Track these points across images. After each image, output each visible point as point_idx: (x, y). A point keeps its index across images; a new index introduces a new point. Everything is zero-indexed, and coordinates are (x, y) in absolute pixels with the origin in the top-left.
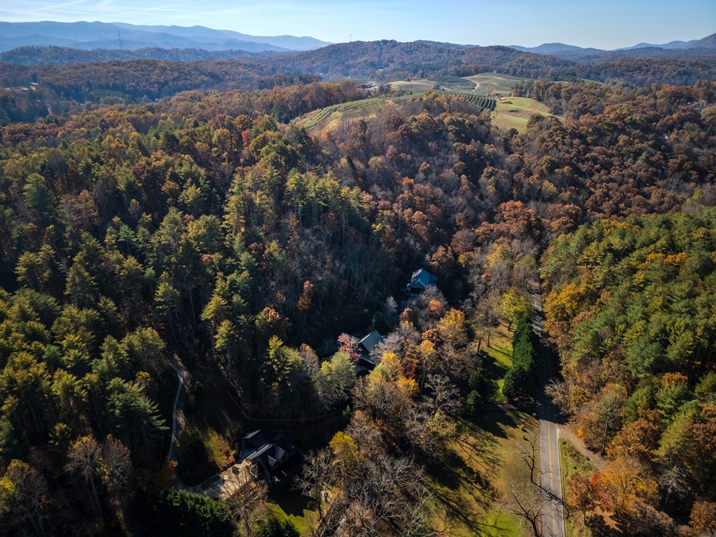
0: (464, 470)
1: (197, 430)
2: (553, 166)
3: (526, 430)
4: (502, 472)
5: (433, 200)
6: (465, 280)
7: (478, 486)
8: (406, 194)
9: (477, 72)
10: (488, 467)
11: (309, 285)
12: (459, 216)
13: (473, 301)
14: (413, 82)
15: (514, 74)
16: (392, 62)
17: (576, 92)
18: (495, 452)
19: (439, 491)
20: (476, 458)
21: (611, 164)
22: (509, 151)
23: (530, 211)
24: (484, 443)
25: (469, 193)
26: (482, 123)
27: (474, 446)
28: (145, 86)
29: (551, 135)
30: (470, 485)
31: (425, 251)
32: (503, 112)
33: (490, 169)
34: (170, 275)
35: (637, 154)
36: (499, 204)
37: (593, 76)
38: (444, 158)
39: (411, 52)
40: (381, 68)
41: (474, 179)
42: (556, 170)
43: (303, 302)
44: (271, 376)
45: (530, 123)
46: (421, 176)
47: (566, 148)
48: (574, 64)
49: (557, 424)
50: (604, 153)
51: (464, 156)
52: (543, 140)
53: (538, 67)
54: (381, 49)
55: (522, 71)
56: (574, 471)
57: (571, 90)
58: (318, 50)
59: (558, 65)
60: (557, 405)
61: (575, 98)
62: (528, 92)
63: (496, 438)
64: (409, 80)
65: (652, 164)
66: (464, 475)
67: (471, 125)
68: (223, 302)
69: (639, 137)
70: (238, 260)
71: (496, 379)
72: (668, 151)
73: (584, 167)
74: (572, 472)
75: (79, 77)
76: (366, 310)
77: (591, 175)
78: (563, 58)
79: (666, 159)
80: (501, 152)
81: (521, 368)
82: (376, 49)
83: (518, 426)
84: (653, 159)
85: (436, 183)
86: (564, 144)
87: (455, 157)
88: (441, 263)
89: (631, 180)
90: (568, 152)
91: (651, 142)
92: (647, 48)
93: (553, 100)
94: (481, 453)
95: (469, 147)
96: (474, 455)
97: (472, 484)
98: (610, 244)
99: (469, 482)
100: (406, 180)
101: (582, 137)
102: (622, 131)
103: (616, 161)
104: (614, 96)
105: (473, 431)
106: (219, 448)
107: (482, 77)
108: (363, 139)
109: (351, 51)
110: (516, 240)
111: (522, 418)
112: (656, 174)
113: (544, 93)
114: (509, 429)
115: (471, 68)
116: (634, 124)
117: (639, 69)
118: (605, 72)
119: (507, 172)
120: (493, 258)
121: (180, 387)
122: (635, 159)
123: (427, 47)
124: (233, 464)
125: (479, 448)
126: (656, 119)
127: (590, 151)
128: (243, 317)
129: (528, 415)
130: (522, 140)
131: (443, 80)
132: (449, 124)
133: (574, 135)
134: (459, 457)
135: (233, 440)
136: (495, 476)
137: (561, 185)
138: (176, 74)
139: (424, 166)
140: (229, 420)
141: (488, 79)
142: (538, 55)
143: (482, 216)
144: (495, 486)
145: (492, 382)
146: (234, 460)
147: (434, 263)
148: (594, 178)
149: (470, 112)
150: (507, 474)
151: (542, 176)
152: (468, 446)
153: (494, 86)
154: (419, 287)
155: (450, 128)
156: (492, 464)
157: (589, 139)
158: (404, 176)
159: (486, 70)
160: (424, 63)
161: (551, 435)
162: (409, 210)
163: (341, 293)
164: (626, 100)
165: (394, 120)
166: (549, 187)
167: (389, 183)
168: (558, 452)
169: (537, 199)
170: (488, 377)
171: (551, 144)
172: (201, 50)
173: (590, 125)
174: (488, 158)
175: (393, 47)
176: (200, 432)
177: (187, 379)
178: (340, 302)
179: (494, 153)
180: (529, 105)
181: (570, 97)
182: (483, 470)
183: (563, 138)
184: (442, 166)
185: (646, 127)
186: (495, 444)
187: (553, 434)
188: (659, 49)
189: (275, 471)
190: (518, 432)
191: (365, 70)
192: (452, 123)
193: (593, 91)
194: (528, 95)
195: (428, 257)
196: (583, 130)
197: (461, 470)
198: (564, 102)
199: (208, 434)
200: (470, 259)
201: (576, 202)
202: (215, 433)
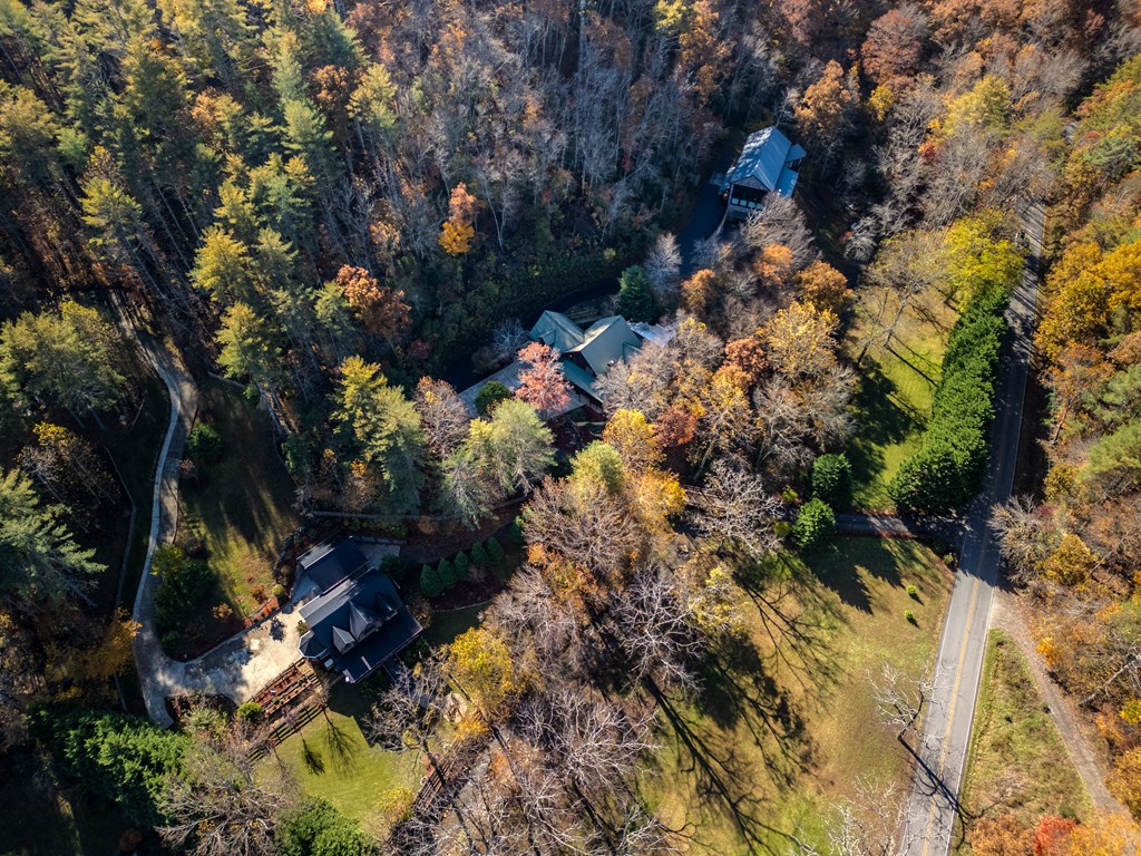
0: (756, 681)
1: (203, 531)
3: (921, 596)
4: (839, 700)
6: (872, 160)
7: (778, 727)
10: (810, 684)
11: (463, 196)
13: (878, 226)
18: (836, 647)
19: (690, 726)
20: (788, 654)
24: (816, 617)
27: (792, 624)
30: (760, 721)
31: (789, 77)
34: (114, 152)
43: (454, 236)
49: (997, 589)
56: (1005, 729)
63: (845, 607)
66: (752, 694)
68: (237, 248)
70: (280, 120)
74: (998, 729)
76: (610, 253)
83: (904, 581)
88: (822, 114)
94: (803, 643)
96: (785, 647)
97: (765, 721)
99: (761, 714)
105: (798, 582)
106: (246, 576)
111: (918, 561)
114: (878, 587)
121: (174, 419)
124: (274, 612)
125: (801, 629)
129: (933, 556)
134: (752, 645)
135: (278, 558)
136: (821, 710)
140: (273, 509)
144: (816, 736)
145: (871, 450)
146: (277, 606)
147: (806, 112)
150: (849, 711)
152: (779, 621)
154: (753, 184)
156: (820, 678)
161: (974, 619)
168: (979, 666)
170: (866, 435)
176: (208, 536)
177: (191, 403)
178: (547, 231)
182: (797, 690)
186: (838, 624)
187: (980, 613)
189: (349, 658)
190: (896, 599)
195: (792, 94)
197: (751, 681)
199: (226, 540)
202: (241, 540)
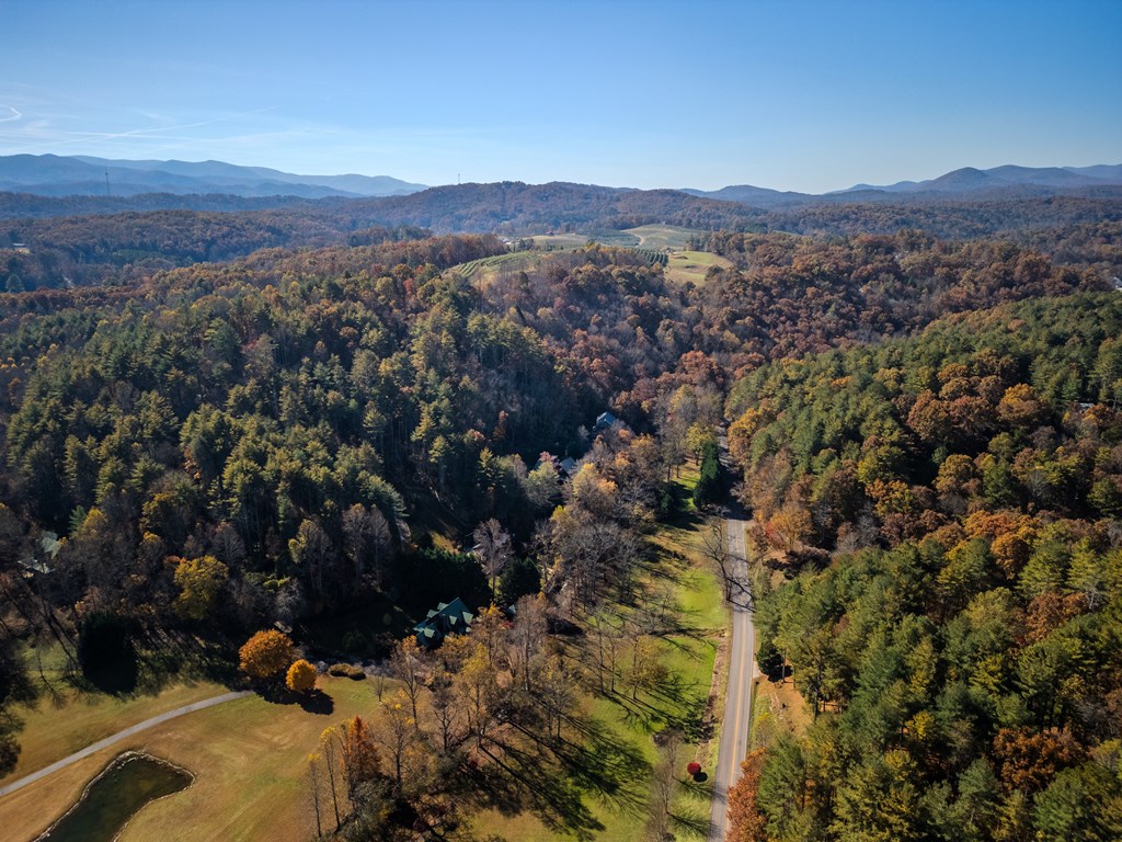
0: (663, 551)
2: (734, 317)
3: (715, 526)
4: (696, 549)
5: (610, 351)
7: (676, 559)
8: (581, 344)
9: (640, 223)
10: (683, 548)
11: (504, 414)
12: (638, 367)
14: (556, 237)
15: (689, 225)
16: (521, 211)
17: (761, 244)
18: (690, 540)
19: (644, 565)
20: (672, 544)
21: (798, 316)
22: (685, 303)
23: (712, 360)
24: (678, 535)
25: (646, 344)
26: (654, 275)
27: (670, 538)
28: (186, 246)
29: (731, 287)
31: (607, 394)
32: (677, 268)
33: (667, 321)
34: (376, 403)
35: (826, 307)
36: (681, 355)
37: (788, 227)
38: (616, 311)
39: (547, 197)
40: (507, 220)
41: (651, 334)
42: (738, 321)
43: (499, 432)
44: (486, 482)
45: (708, 276)
46: (594, 328)
47: (747, 299)
48: (766, 212)
49: (742, 521)
50: (791, 305)
51: (637, 309)
52: (723, 292)
53: (719, 217)
54: (504, 194)
55: (698, 222)
57: (756, 241)
58: (413, 195)
59: (745, 214)
60: (741, 504)
61: (759, 250)
62: (706, 245)
63: (689, 532)
64: (552, 234)
65: (842, 316)
66: (663, 554)
67: (641, 277)
68: (432, 424)
69: (828, 289)
70: (436, 390)
71: (686, 498)
72: (861, 303)
73: (767, 319)
75: (86, 234)
77: (775, 326)
78: (753, 206)
79: (858, 311)
80: (677, 304)
81: (708, 476)
82: (496, 194)
83: (707, 523)
84: (844, 311)
85: (611, 335)
86: (745, 295)
87: (628, 309)
88: (625, 406)
89: (819, 332)
90: (750, 303)
91: (841, 295)
92: (865, 191)
93: (735, 253)
94: (677, 541)
95: (642, 300)
96: (670, 543)
97: (671, 559)
98: (786, 376)
99: (668, 558)
100: (579, 332)
101: (766, 290)
102: (811, 284)
103: (803, 312)
104: (804, 247)
105: (667, 529)
107: (647, 229)
108: (527, 291)
109: (462, 197)
110: (698, 387)
111: (711, 519)
112: (847, 326)
113: (724, 245)
114: (700, 526)
115: (632, 218)
116: (823, 275)
117: (847, 217)
118: (804, 222)
119: (685, 325)
120: (678, 399)
122: (825, 312)
123: (566, 191)
125: (675, 538)
126: (850, 270)
127: (775, 303)
128: (452, 435)
130: (700, 293)
131: (596, 233)
132: (618, 276)
133: (756, 287)
134: (658, 544)
136: (690, 552)
137: (743, 337)
138: (226, 229)
139: (595, 318)
140: (446, 525)
141: (655, 232)
142: (719, 201)
143: (662, 367)
144: (691, 558)
145: (682, 502)
147: (618, 406)
148: (778, 329)
149: (639, 264)
150: (699, 550)
151: (723, 327)
152: (665, 538)
153: (664, 240)
154: (606, 424)
155: (619, 280)
156: (687, 546)
157: (774, 292)
158: (575, 328)
159: (651, 221)
160: (565, 213)
161: (737, 529)
162: (586, 359)
163: (532, 427)
164: (817, 251)
165: (557, 272)
166: (729, 336)
167: (560, 334)
168: (744, 536)
169: (719, 351)
170: (680, 499)
171: (731, 296)
172: (232, 196)
173: (774, 277)
174: (664, 311)
175: (520, 191)
179: (670, 306)
180: (707, 259)
181: (755, 250)
182: (679, 550)
183: (745, 289)
184: (615, 319)
185: (836, 278)
186: (688, 535)
187: (739, 528)
188: (879, 191)
190: (707, 527)
191: (485, 223)
192: (622, 275)
193: (781, 242)
194: (706, 249)
195: (611, 401)
196: (767, 282)
197: (661, 552)
198: (748, 255)
199: (431, 535)
200: (654, 403)
201: (759, 351)
